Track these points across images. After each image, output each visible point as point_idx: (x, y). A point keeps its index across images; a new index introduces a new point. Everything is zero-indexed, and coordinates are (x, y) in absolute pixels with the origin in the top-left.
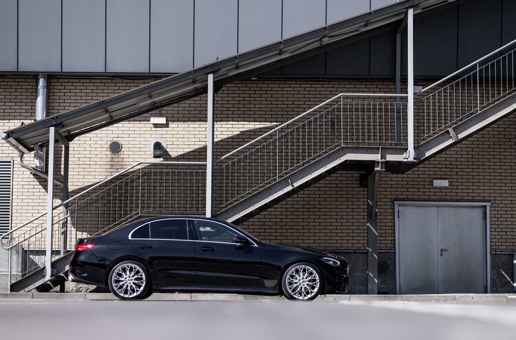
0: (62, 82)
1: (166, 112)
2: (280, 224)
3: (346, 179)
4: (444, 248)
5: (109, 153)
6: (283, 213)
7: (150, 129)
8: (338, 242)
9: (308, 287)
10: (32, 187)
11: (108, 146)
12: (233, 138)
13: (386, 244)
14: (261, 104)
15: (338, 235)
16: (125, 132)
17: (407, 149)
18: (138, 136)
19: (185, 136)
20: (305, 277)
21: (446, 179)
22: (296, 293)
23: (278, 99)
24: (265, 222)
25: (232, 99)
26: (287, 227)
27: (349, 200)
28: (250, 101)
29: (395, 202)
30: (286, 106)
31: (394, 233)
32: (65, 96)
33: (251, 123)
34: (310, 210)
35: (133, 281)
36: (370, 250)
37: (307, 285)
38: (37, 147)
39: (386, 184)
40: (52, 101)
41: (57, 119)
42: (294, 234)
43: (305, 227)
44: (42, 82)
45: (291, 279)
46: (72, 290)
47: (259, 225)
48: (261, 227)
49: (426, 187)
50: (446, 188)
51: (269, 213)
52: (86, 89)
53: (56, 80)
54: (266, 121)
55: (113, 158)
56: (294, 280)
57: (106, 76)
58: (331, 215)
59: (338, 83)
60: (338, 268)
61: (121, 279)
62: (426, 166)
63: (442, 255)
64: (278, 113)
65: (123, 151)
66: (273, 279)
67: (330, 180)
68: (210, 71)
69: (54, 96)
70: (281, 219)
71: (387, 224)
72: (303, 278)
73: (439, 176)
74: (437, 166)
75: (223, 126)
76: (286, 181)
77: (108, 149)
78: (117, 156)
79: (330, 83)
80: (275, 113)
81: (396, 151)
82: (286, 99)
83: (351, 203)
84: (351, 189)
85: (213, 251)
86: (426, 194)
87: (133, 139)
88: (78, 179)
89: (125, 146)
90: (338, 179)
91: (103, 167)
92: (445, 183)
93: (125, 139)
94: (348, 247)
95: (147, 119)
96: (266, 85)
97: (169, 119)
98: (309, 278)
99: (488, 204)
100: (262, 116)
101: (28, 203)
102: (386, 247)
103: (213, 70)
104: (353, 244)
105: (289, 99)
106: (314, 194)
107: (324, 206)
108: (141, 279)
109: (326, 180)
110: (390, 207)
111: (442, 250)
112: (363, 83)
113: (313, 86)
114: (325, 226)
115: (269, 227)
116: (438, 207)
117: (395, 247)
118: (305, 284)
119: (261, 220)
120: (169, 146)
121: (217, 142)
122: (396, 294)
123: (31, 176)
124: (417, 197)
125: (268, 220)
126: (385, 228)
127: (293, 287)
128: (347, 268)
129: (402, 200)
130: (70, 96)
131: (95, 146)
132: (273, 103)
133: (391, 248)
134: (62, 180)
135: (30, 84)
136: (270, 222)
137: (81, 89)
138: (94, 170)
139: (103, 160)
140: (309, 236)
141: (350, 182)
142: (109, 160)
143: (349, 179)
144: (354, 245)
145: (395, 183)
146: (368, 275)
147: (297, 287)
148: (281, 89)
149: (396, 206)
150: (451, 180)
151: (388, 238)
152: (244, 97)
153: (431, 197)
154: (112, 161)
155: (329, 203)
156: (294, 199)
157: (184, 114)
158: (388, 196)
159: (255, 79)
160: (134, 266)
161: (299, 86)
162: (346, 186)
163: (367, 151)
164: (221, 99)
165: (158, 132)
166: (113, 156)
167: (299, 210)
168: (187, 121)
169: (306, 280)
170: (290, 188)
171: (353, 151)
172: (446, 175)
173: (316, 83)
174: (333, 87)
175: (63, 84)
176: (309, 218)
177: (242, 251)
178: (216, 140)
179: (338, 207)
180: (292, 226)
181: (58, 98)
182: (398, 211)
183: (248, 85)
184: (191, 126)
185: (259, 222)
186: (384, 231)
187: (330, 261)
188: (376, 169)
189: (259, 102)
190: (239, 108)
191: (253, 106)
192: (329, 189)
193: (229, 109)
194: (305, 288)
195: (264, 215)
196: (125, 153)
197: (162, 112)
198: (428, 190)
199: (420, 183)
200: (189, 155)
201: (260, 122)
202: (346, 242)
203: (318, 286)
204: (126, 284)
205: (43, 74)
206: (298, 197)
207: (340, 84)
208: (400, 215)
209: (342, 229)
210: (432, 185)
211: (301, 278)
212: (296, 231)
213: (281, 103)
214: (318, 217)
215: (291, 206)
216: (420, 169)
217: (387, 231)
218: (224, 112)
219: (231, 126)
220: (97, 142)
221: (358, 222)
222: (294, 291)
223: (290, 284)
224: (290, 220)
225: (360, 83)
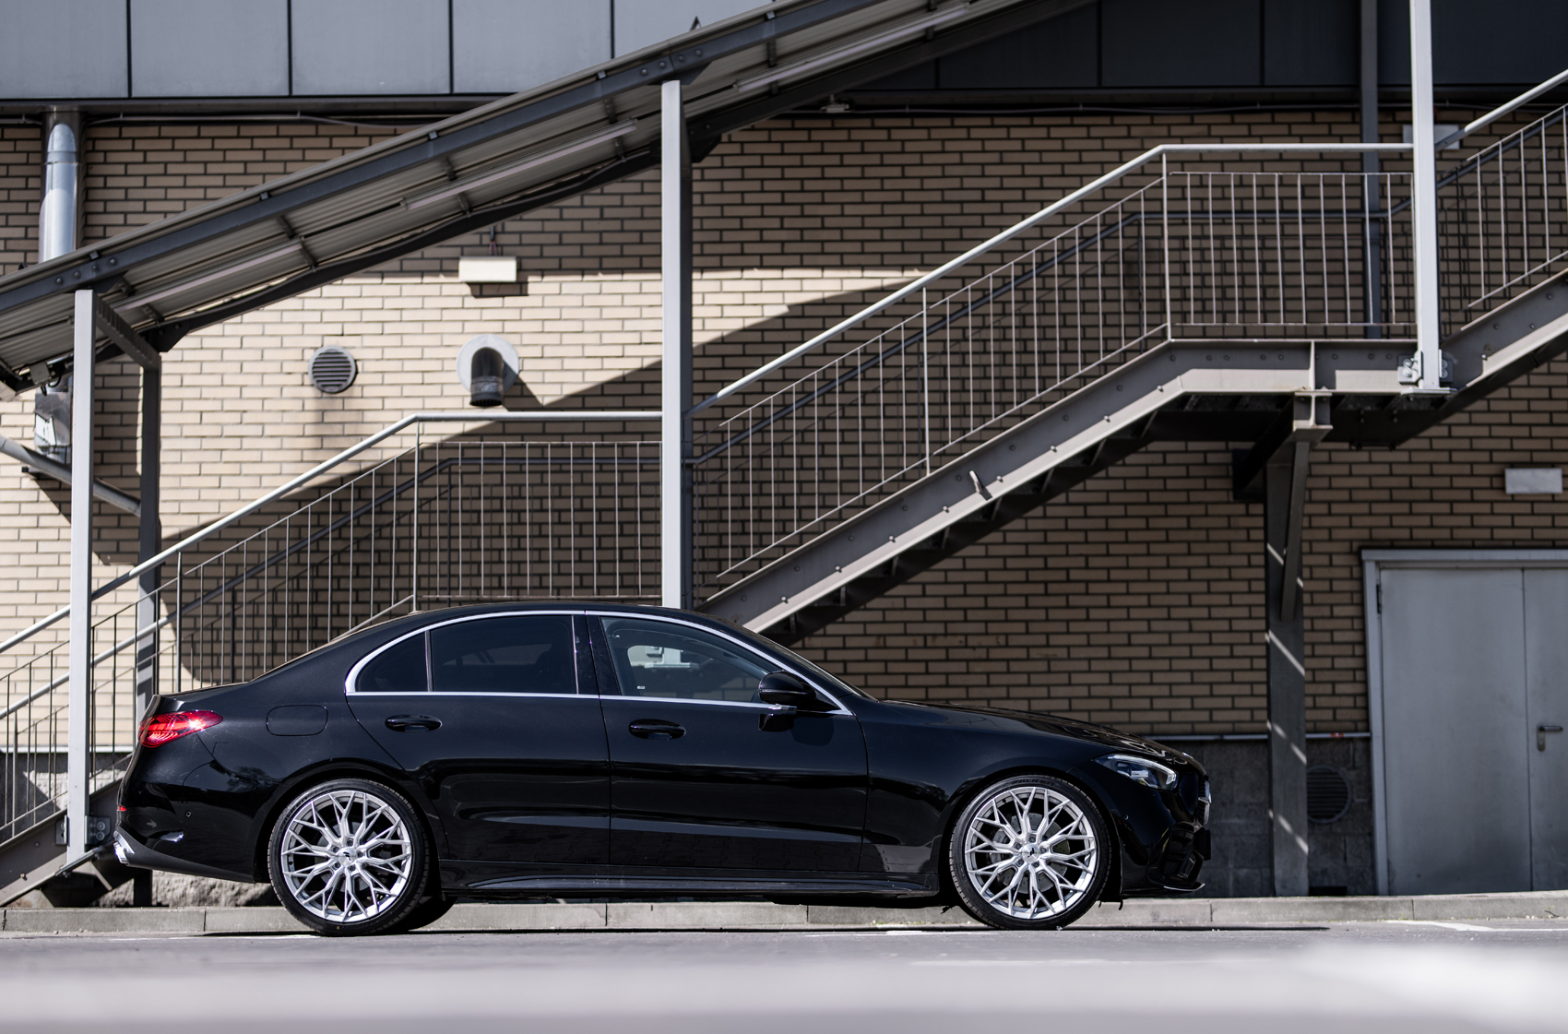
0: (134, 139)
1: (514, 239)
2: (941, 641)
3: (1182, 471)
4: (1551, 720)
5: (310, 392)
6: (952, 603)
7: (457, 302)
8: (1158, 704)
9: (1052, 873)
10: (32, 521)
11: (307, 367)
12: (763, 331)
13: (1335, 709)
14: (863, 203)
15: (1158, 678)
16: (367, 316)
17: (1414, 347)
18: (416, 328)
19: (589, 326)
20: (1038, 833)
21: (1552, 465)
22: (1005, 897)
23: (928, 184)
24: (884, 636)
25: (756, 186)
26: (968, 654)
27: (1195, 548)
28: (823, 192)
29: (1366, 554)
30: (956, 209)
31: (1365, 669)
32: (145, 187)
33: (828, 273)
34: (1053, 588)
35: (364, 858)
36: (1279, 731)
37: (1049, 862)
38: (41, 373)
39: (1330, 488)
40: (100, 207)
41: (103, 261)
42: (994, 680)
43: (1034, 653)
44: (58, 139)
45: (987, 842)
46: (184, 895)
47: (866, 649)
48: (872, 654)
49: (1479, 495)
50: (1553, 498)
51: (899, 603)
52: (224, 161)
53: (114, 132)
54: (882, 266)
55: (323, 411)
56: (995, 844)
57: (294, 113)
58: (1128, 608)
59: (1147, 120)
60: (1168, 794)
61: (317, 851)
62: (1477, 418)
63: (1541, 748)
64: (928, 234)
65: (362, 386)
66: (914, 842)
67: (1125, 479)
68: (669, 69)
69: (105, 187)
70: (946, 622)
71: (1338, 637)
72: (1032, 839)
73: (1525, 457)
74: (1517, 418)
75: (727, 286)
76: (959, 478)
77: (308, 380)
78: (338, 404)
79: (1118, 120)
80: (915, 234)
81: (1371, 357)
82: (956, 183)
83: (1202, 561)
84: (1200, 510)
85: (677, 734)
86: (1478, 521)
87: (395, 341)
88: (200, 489)
89: (369, 366)
90: (1153, 471)
91: (288, 443)
92: (1549, 481)
93: (368, 341)
94: (1192, 723)
95: (447, 265)
96: (883, 134)
97: (527, 264)
98: (1056, 837)
100: (869, 247)
101: (18, 580)
102: (1335, 719)
103: (678, 66)
104: (1211, 710)
105: (968, 183)
106: (1067, 530)
107: (1102, 575)
108: (397, 850)
109: (1107, 478)
110: (1345, 573)
111: (1541, 729)
112: (1238, 118)
113: (1055, 132)
114: (1109, 646)
115: (900, 654)
116: (1523, 569)
117: (1367, 720)
118: (1041, 858)
119: (871, 629)
120: (528, 364)
121: (704, 346)
122: (1375, 893)
123: (29, 482)
124: (1445, 534)
125: (899, 628)
126: (1330, 650)
127: (994, 875)
128: (1203, 795)
129: (1392, 545)
130: (166, 188)
131: (260, 367)
132: (909, 196)
133: (1351, 726)
134: (137, 495)
135: (20, 146)
136: (905, 634)
137: (206, 163)
138: (255, 456)
139: (287, 418)
140: (1048, 686)
141: (1199, 484)
142: (310, 417)
143: (1193, 471)
144: (1218, 716)
145: (1364, 482)
146: (1271, 823)
147: (1011, 871)
148: (937, 146)
149: (1370, 569)
151: (1340, 689)
152: (802, 180)
153: (1499, 534)
154: (322, 422)
155: (1121, 562)
156: (993, 550)
157: (582, 245)
158: (1337, 534)
159: (839, 109)
160: (365, 798)
161: (1002, 133)
162: (1182, 497)
163: (1263, 358)
164: (716, 186)
165: (487, 315)
166: (325, 404)
167: (1012, 589)
168: (593, 271)
169: (1046, 844)
170: (974, 503)
171: (1209, 358)
172: (1552, 450)
173: (1067, 120)
174: (1129, 137)
175: (140, 145)
176: (1047, 620)
177: (789, 733)
178: (699, 338)
179: (1155, 575)
180: (988, 648)
181: (121, 194)
182: (1378, 588)
183: (816, 135)
184: (607, 288)
185: (865, 635)
186: (1327, 663)
187: (1139, 767)
188: (1298, 425)
189: (856, 197)
190: (782, 218)
191: (836, 210)
192: (1120, 510)
193: (748, 223)
194: (1042, 876)
195: (884, 610)
196: (367, 392)
197: (502, 239)
198: (1486, 508)
199: (1458, 482)
200: (603, 395)
201: (863, 267)
202: (1186, 703)
203: (1091, 868)
204: (336, 872)
205: (66, 107)
206: (1005, 543)
207: (1152, 124)
208: (1383, 602)
209: (1170, 659)
210: (1503, 488)
211: (1023, 837)
212: (1002, 667)
213: (937, 196)
214: (1081, 614)
215: (980, 576)
216: (1456, 431)
217: (1339, 663)
218: (727, 236)
219: (755, 286)
220: (267, 355)
221: (1231, 631)
222: (995, 887)
223: (982, 860)
224: (980, 628)
225: (1227, 119)
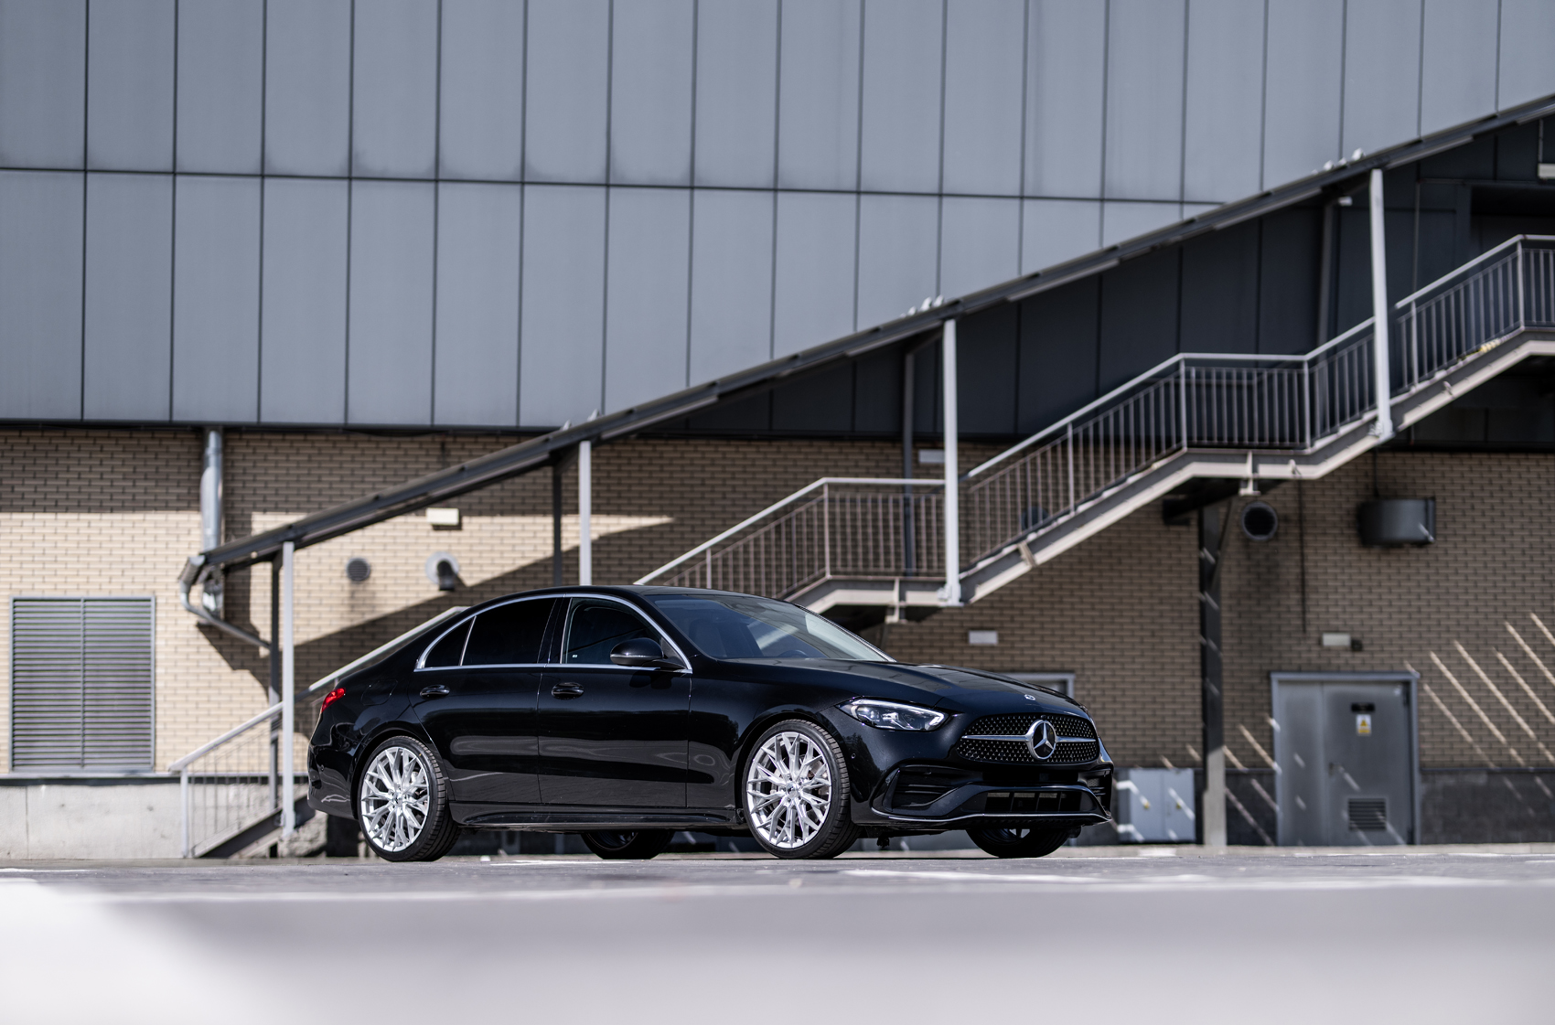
0: (248, 441)
5: (346, 581)
7: (425, 534)
11: (344, 568)
16: (377, 540)
17: (946, 581)
18: (404, 548)
19: (496, 548)
21: (992, 629)
28: (619, 478)
32: (255, 467)
40: (230, 478)
44: (213, 440)
49: (954, 644)
50: (992, 647)
52: (299, 455)
53: (238, 437)
55: (354, 592)
65: (374, 578)
68: (587, 436)
69: (232, 467)
73: (977, 625)
77: (345, 574)
78: (361, 588)
79: (773, 443)
81: (924, 586)
87: (392, 554)
89: (379, 568)
91: (334, 609)
92: (990, 638)
93: (376, 553)
95: (420, 511)
97: (464, 513)
99: (1070, 678)
100: (644, 508)
101: (188, 681)
112: (835, 443)
113: (740, 449)
120: (462, 568)
123: (197, 629)
130: (266, 468)
131: (319, 567)
137: (288, 455)
138: (317, 615)
139: (333, 595)
142: (346, 595)
148: (679, 456)
150: (1002, 632)
154: (353, 598)
161: (713, 449)
163: (873, 586)
165: (442, 541)
166: (355, 588)
172: (991, 621)
173: (746, 443)
174: (778, 453)
175: (251, 444)
181: (241, 471)
188: (889, 619)
189: (637, 481)
191: (626, 488)
196: (377, 582)
198: (958, 651)
199: (945, 637)
205: (219, 426)
210: (967, 641)
213: (680, 483)
220: (323, 560)
